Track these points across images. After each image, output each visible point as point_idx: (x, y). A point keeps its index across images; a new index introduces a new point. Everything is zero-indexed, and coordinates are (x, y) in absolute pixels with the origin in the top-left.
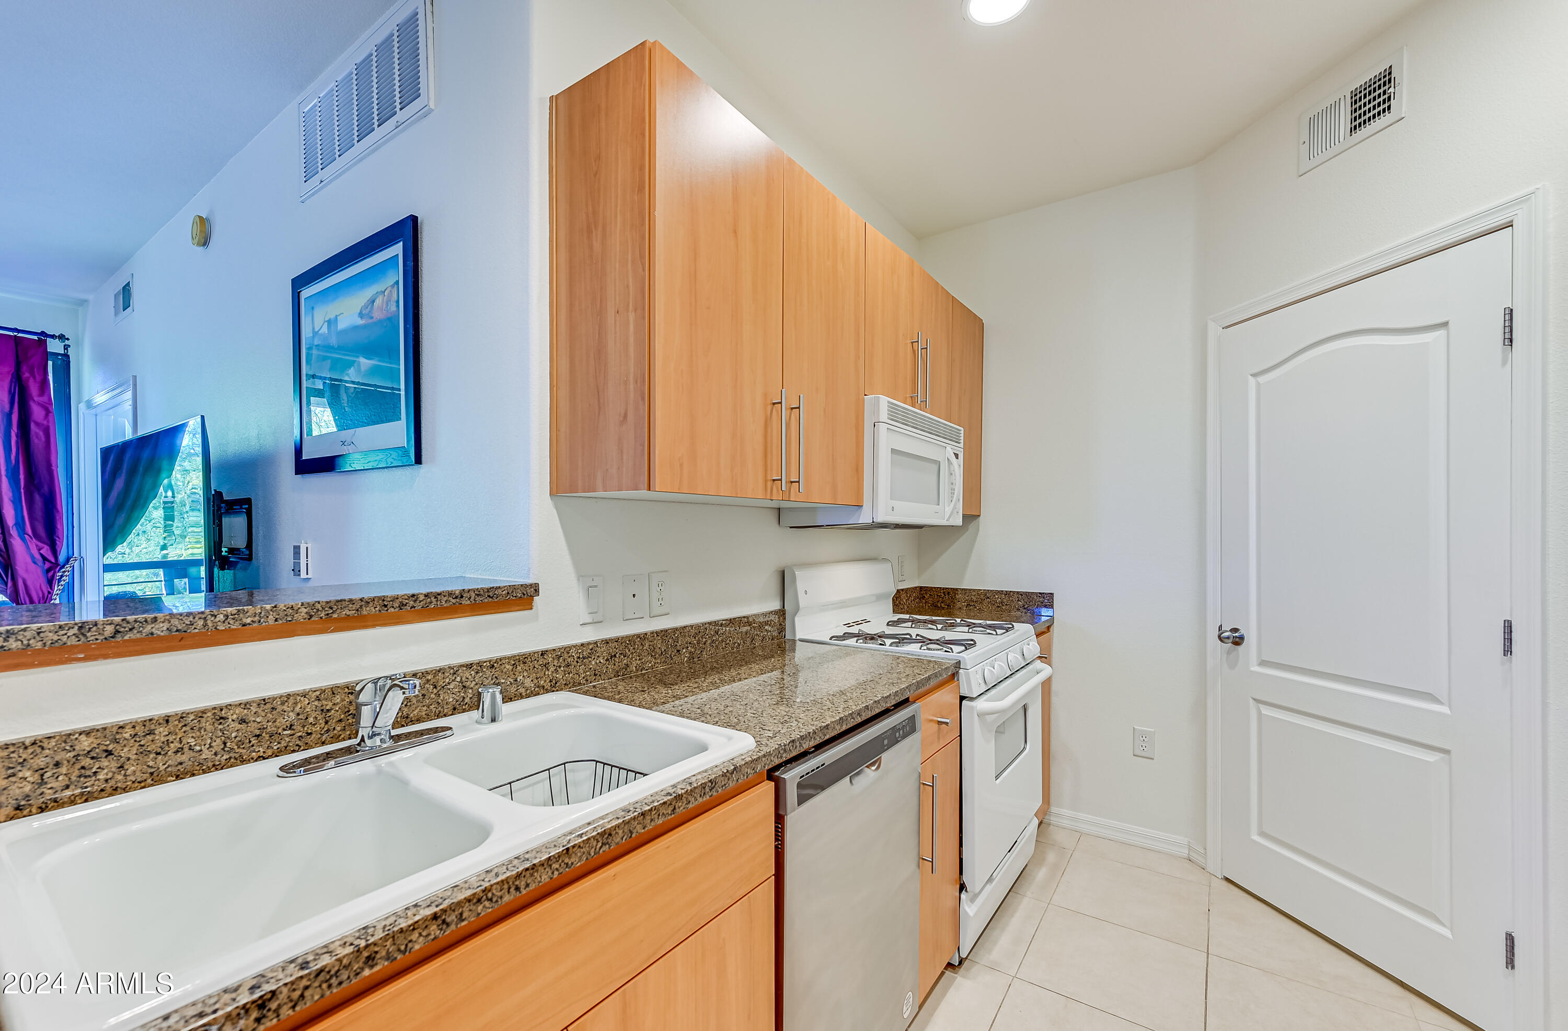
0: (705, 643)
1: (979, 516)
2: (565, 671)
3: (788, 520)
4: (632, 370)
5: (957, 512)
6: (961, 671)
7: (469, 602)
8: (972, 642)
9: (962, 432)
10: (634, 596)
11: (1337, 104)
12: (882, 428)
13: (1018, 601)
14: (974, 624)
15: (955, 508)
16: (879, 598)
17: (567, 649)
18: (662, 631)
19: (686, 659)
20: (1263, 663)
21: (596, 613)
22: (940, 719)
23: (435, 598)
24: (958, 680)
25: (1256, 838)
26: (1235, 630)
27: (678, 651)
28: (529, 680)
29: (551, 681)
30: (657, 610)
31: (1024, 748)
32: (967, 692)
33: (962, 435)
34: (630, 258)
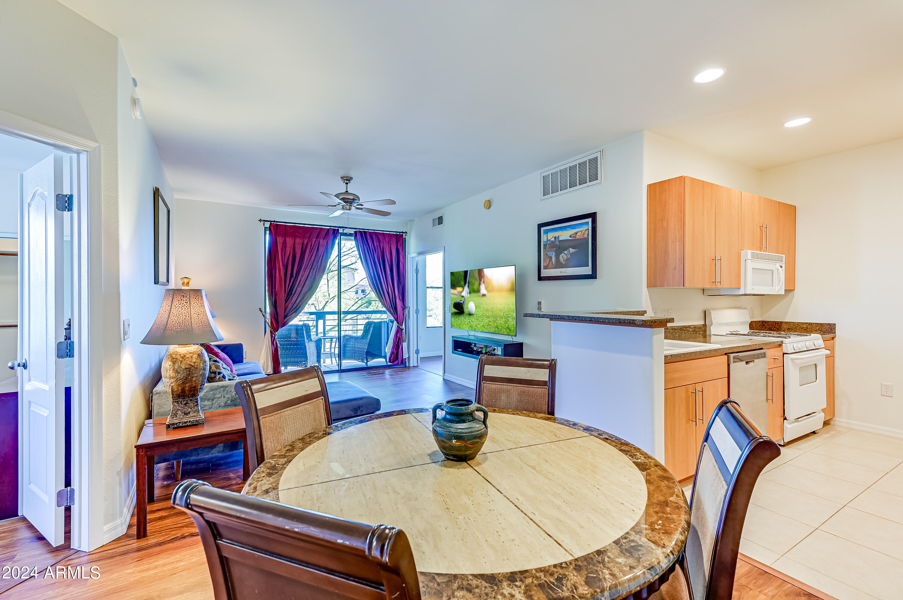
1: (794, 290)
3: (707, 293)
4: (678, 257)
5: (782, 289)
6: (783, 345)
8: (788, 337)
12: (749, 262)
13: (816, 327)
14: (790, 333)
16: (742, 323)
22: (775, 357)
24: (782, 347)
31: (816, 381)
32: (786, 351)
33: (784, 258)
34: (677, 228)
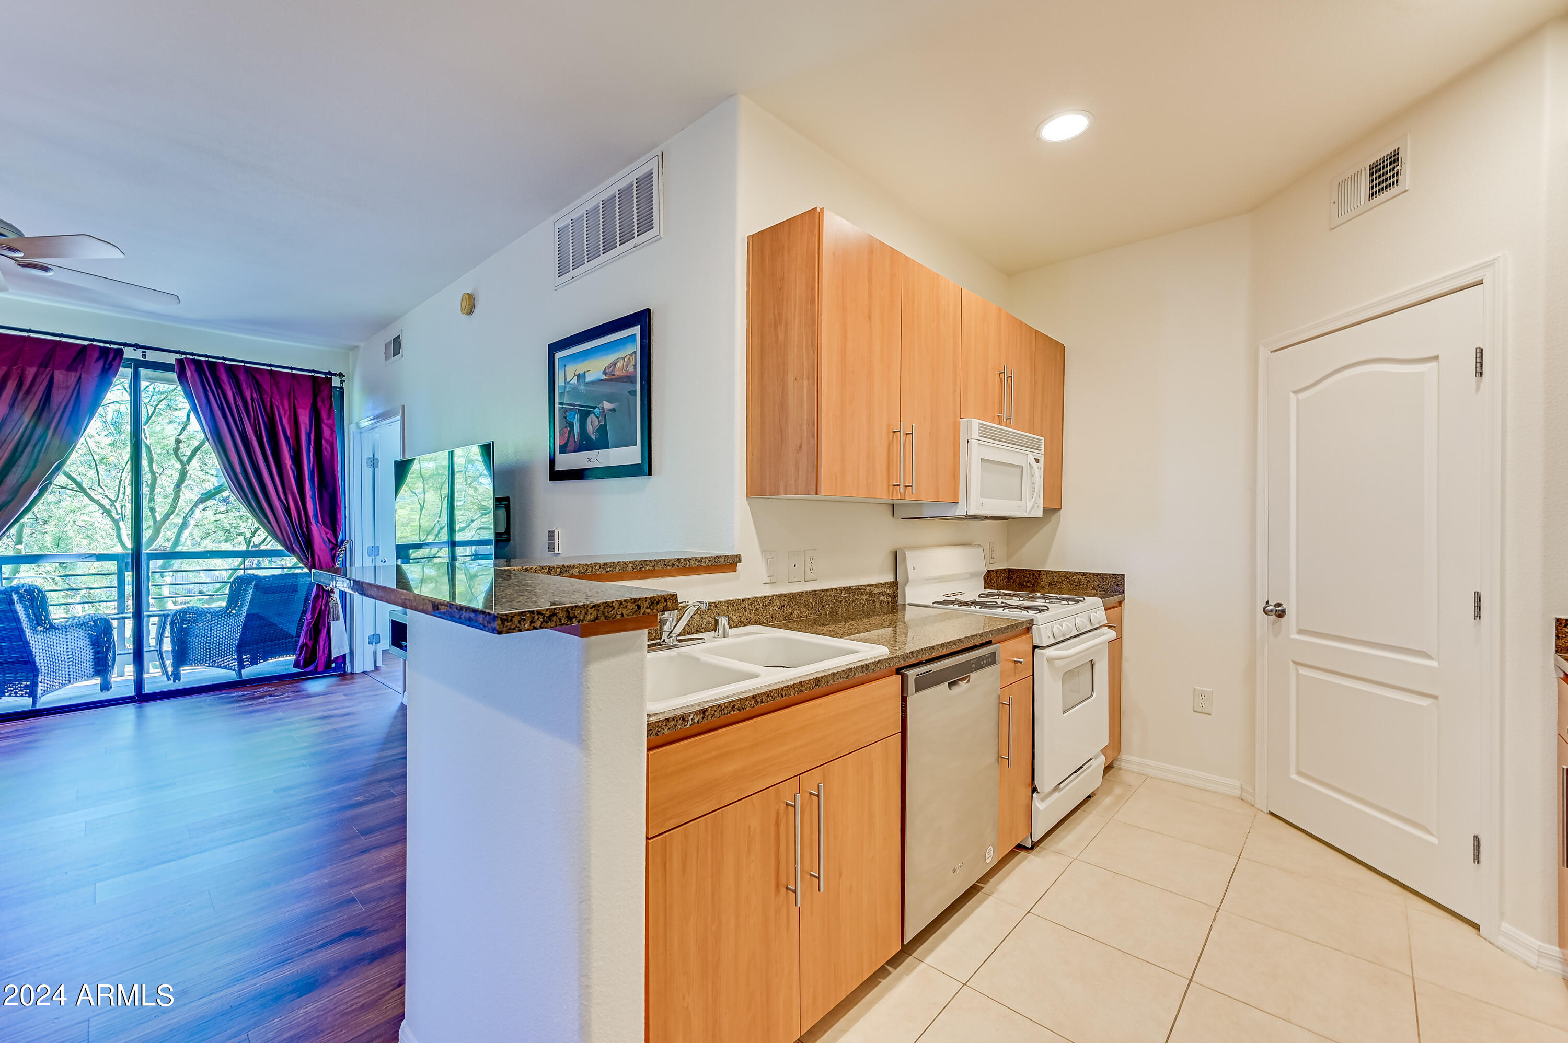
0: (841, 602)
1: (1060, 509)
2: (755, 613)
3: (900, 513)
4: (806, 417)
5: (1038, 506)
6: (1034, 627)
7: (705, 565)
8: (1046, 608)
9: (1043, 441)
10: (795, 566)
11: (1358, 175)
12: (974, 444)
13: (1094, 581)
14: (1050, 596)
15: (1035, 503)
16: (973, 575)
17: (756, 599)
18: (813, 591)
19: (828, 612)
20: (1301, 632)
21: (772, 576)
22: (1016, 659)
23: (689, 561)
24: (1032, 633)
25: (1294, 777)
26: (1279, 605)
27: (823, 606)
28: (735, 617)
29: (747, 619)
30: (809, 577)
31: (1091, 696)
32: (1038, 642)
33: (1043, 444)
34: (804, 345)
